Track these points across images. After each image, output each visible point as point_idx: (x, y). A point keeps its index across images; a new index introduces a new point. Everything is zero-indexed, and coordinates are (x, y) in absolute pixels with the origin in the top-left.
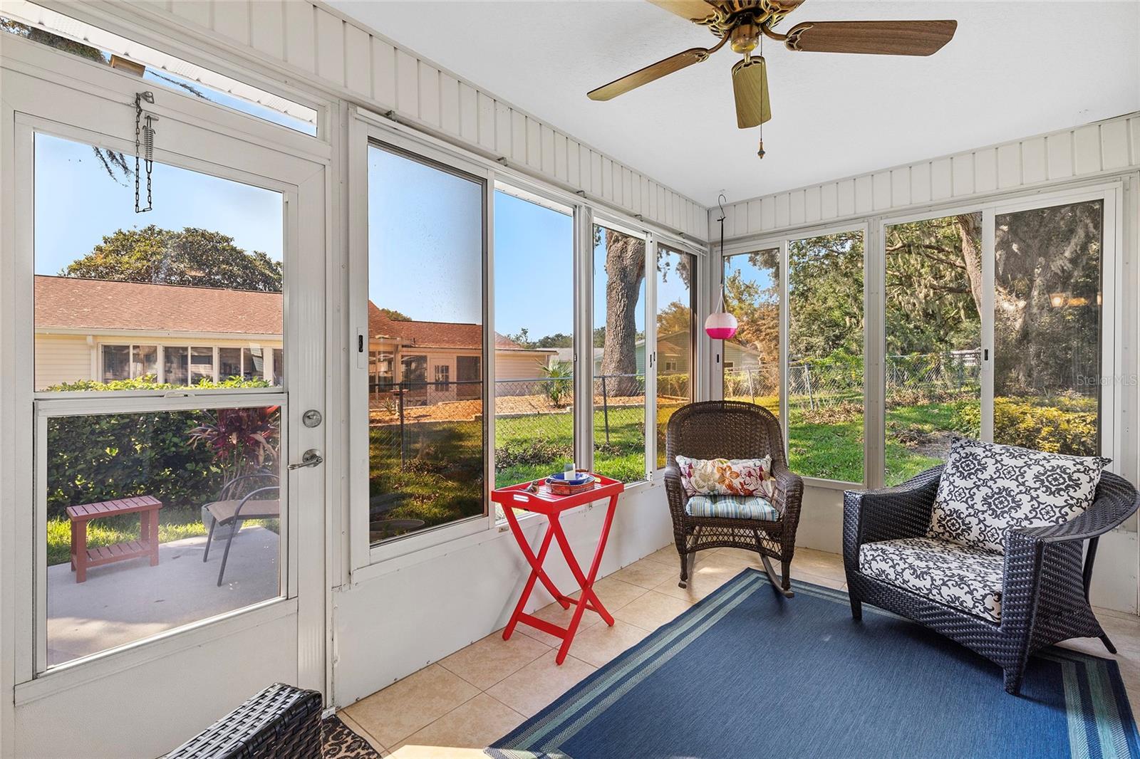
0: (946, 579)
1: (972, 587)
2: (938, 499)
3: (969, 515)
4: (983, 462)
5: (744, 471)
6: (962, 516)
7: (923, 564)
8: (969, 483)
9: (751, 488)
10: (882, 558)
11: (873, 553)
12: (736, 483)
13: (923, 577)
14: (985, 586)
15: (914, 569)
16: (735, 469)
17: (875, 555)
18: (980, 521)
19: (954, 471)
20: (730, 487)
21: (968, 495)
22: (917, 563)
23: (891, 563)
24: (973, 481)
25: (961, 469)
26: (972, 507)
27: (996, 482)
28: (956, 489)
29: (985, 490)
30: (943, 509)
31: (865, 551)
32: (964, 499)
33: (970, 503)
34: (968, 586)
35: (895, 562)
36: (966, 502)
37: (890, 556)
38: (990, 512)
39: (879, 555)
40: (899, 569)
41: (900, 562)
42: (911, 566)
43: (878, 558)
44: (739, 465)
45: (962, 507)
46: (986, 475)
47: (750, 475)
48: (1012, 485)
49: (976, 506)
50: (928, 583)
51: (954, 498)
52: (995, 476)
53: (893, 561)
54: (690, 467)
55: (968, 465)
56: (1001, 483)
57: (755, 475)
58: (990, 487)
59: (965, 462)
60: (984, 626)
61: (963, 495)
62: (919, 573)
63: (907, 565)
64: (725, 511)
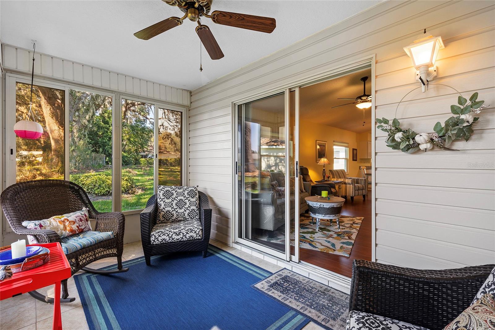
0: (187, 231)
1: (195, 231)
2: (160, 209)
3: (173, 211)
4: (172, 192)
5: (77, 219)
6: (170, 212)
7: (177, 230)
8: (170, 200)
9: (83, 227)
10: (162, 234)
11: (158, 234)
12: (74, 227)
13: (180, 234)
14: (198, 229)
15: (176, 233)
16: (70, 219)
17: (160, 234)
18: (176, 212)
19: (164, 197)
20: (72, 231)
21: (171, 204)
22: (175, 231)
23: (167, 235)
24: (171, 199)
25: (166, 196)
26: (173, 208)
27: (178, 198)
28: (167, 203)
29: (175, 201)
30: (163, 212)
31: (155, 234)
32: (170, 206)
33: (172, 207)
34: (194, 231)
35: (168, 234)
36: (171, 207)
37: (165, 232)
38: (179, 208)
39: (161, 234)
40: (170, 235)
41: (170, 233)
42: (174, 233)
43: (161, 235)
44: (73, 216)
45: (170, 209)
46: (174, 197)
47: (81, 220)
48: (182, 198)
49: (174, 207)
50: (181, 236)
51: (166, 206)
52: (177, 196)
53: (167, 233)
54: (41, 226)
55: (168, 194)
56: (179, 198)
57: (83, 219)
58: (176, 200)
59: (167, 193)
60: (198, 241)
61: (169, 205)
62: (178, 233)
63: (173, 233)
64: (89, 242)
